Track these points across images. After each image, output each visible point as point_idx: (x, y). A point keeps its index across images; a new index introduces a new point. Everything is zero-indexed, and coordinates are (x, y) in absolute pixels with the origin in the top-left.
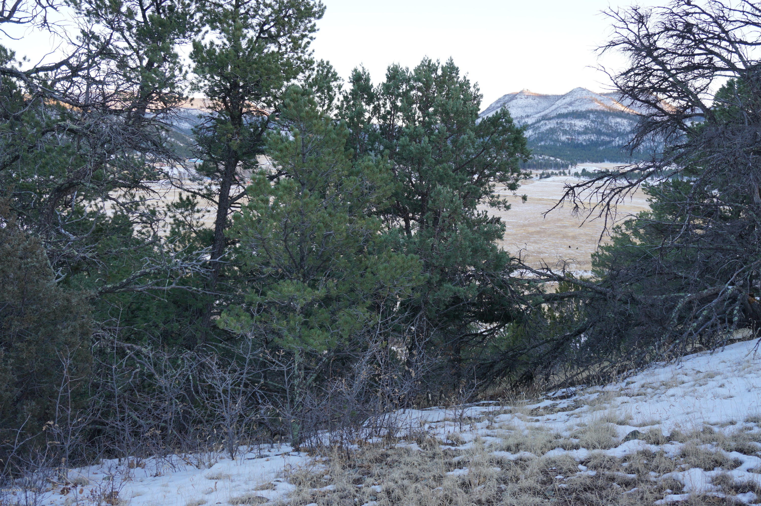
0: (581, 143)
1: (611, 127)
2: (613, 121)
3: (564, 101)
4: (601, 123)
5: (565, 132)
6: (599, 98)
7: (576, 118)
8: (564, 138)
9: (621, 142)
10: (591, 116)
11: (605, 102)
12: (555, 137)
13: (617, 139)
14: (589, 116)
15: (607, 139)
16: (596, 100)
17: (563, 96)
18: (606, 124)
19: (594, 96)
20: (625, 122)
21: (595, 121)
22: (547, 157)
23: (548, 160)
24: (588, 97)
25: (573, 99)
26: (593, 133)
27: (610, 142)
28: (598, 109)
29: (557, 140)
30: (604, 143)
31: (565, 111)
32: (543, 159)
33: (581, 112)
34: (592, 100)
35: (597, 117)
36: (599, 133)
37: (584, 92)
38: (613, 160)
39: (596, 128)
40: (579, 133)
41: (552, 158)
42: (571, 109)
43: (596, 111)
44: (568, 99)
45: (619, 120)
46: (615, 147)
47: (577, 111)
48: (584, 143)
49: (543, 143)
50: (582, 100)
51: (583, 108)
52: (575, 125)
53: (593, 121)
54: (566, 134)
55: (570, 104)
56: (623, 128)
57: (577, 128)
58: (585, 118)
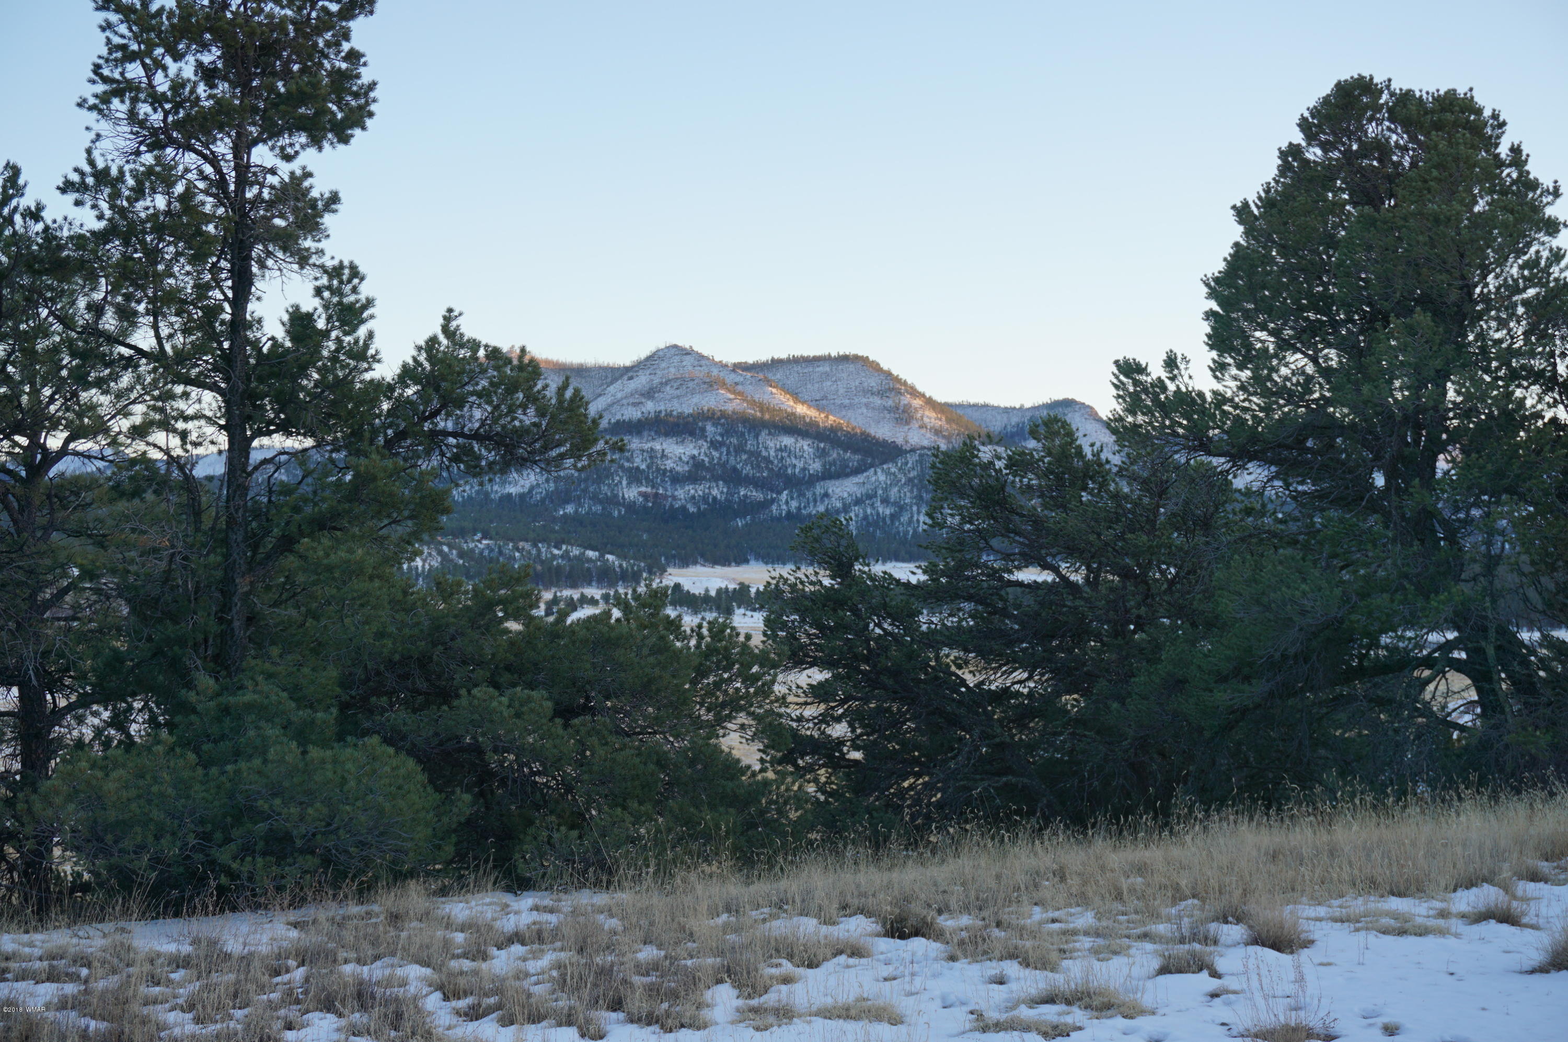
0: (684, 508)
1: (767, 460)
2: (771, 444)
3: (632, 385)
4: (739, 449)
5: (635, 476)
6: (731, 378)
7: (667, 435)
8: (631, 493)
9: (794, 504)
10: (710, 428)
11: (749, 389)
12: (605, 489)
13: (784, 495)
14: (703, 430)
15: (757, 495)
16: (723, 384)
17: (627, 369)
18: (751, 454)
19: (715, 372)
20: (805, 445)
21: (722, 444)
22: (575, 551)
23: (581, 558)
24: (700, 373)
25: (656, 381)
26: (715, 478)
27: (766, 504)
28: (730, 407)
29: (613, 500)
30: (748, 507)
31: (632, 414)
32: (565, 556)
33: (680, 415)
34: (711, 384)
35: (727, 433)
36: (733, 478)
37: (688, 361)
38: (769, 557)
39: (724, 465)
40: (677, 479)
41: (591, 554)
42: (650, 407)
43: (723, 414)
44: (642, 381)
45: (788, 441)
46: (779, 519)
47: (670, 414)
48: (692, 509)
49: (570, 509)
50: (682, 381)
51: (687, 406)
52: (664, 456)
53: (714, 445)
54: (639, 482)
55: (650, 393)
56: (800, 464)
57: (669, 464)
58: (692, 434)
